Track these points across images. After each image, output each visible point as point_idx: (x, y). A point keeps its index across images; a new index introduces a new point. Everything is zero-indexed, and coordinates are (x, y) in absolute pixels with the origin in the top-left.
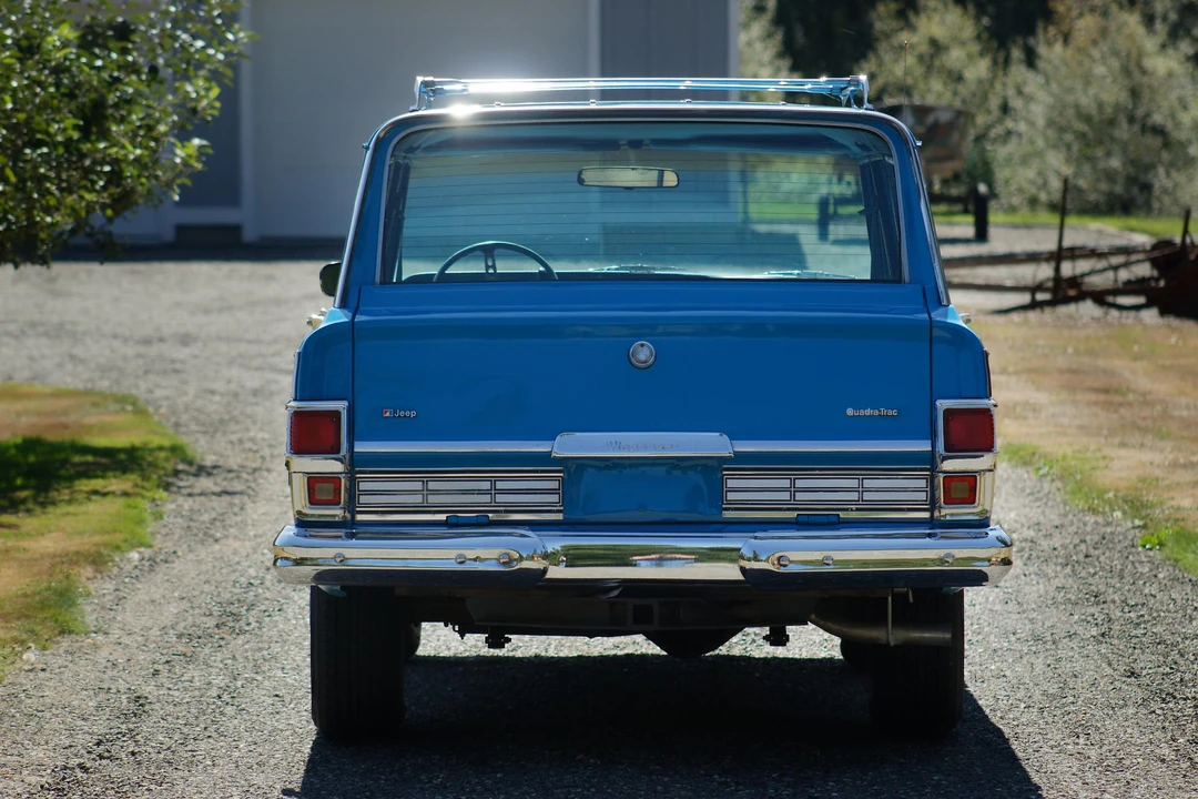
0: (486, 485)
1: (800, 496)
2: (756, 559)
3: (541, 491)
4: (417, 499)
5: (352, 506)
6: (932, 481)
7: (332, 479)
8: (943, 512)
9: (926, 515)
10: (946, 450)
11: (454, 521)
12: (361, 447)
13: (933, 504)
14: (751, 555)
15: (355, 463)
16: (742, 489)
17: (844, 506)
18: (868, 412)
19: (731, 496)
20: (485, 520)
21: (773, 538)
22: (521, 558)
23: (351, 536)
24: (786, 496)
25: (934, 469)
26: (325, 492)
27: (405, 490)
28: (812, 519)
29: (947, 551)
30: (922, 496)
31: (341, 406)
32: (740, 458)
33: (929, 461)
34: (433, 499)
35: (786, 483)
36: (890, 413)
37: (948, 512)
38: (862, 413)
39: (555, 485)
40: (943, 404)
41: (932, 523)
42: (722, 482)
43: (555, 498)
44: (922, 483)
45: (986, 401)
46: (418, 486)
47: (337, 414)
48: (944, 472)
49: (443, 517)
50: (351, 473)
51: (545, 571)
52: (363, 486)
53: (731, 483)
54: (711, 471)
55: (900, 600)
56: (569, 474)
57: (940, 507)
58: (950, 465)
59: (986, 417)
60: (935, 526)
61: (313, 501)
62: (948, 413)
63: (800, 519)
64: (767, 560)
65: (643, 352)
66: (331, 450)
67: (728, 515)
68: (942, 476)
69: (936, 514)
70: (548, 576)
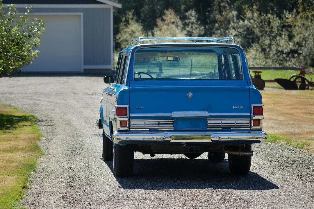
0: (158, 123)
1: (223, 125)
2: (214, 138)
3: (169, 124)
4: (143, 126)
5: (129, 127)
6: (250, 121)
7: (126, 121)
8: (253, 128)
9: (249, 128)
10: (254, 115)
11: (151, 130)
12: (132, 115)
13: (250, 126)
14: (213, 137)
15: (130, 118)
16: (211, 123)
17: (232, 127)
18: (237, 107)
19: (209, 125)
20: (157, 130)
21: (218, 133)
22: (165, 138)
23: (129, 133)
24: (220, 125)
25: (251, 119)
26: (124, 124)
27: (141, 124)
28: (225, 130)
29: (254, 136)
30: (248, 124)
31: (127, 106)
32: (211, 117)
33: (250, 117)
34: (146, 126)
35: (220, 122)
36: (242, 107)
37: (254, 128)
38: (236, 107)
39: (172, 122)
40: (253, 105)
41: (250, 130)
42: (207, 122)
43: (172, 125)
44: (248, 122)
45: (262, 105)
46: (143, 123)
47: (126, 108)
48: (253, 120)
49: (148, 129)
50: (129, 120)
51: (170, 141)
52: (132, 123)
53: (209, 122)
54: (204, 120)
55: (242, 146)
56: (175, 120)
57: (252, 127)
58: (254, 118)
59: (261, 108)
60: (250, 131)
61: (121, 126)
62: (254, 107)
63: (223, 129)
64: (217, 138)
65: (190, 95)
66: (126, 115)
67: (208, 129)
68: (252, 121)
69: (251, 128)
70: (171, 142)
